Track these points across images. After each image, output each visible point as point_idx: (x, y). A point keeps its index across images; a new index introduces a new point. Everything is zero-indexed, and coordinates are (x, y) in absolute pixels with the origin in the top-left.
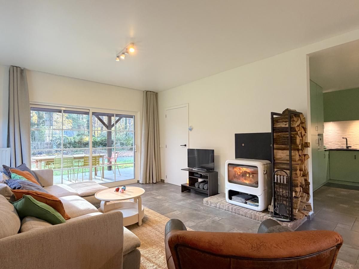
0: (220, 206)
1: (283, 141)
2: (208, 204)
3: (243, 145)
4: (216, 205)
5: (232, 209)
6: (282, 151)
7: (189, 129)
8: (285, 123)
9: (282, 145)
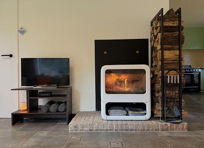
0: (98, 127)
1: (171, 41)
2: (77, 130)
3: (105, 53)
4: (93, 127)
5: (117, 125)
6: (170, 52)
7: (19, 31)
8: (173, 23)
9: (168, 45)
